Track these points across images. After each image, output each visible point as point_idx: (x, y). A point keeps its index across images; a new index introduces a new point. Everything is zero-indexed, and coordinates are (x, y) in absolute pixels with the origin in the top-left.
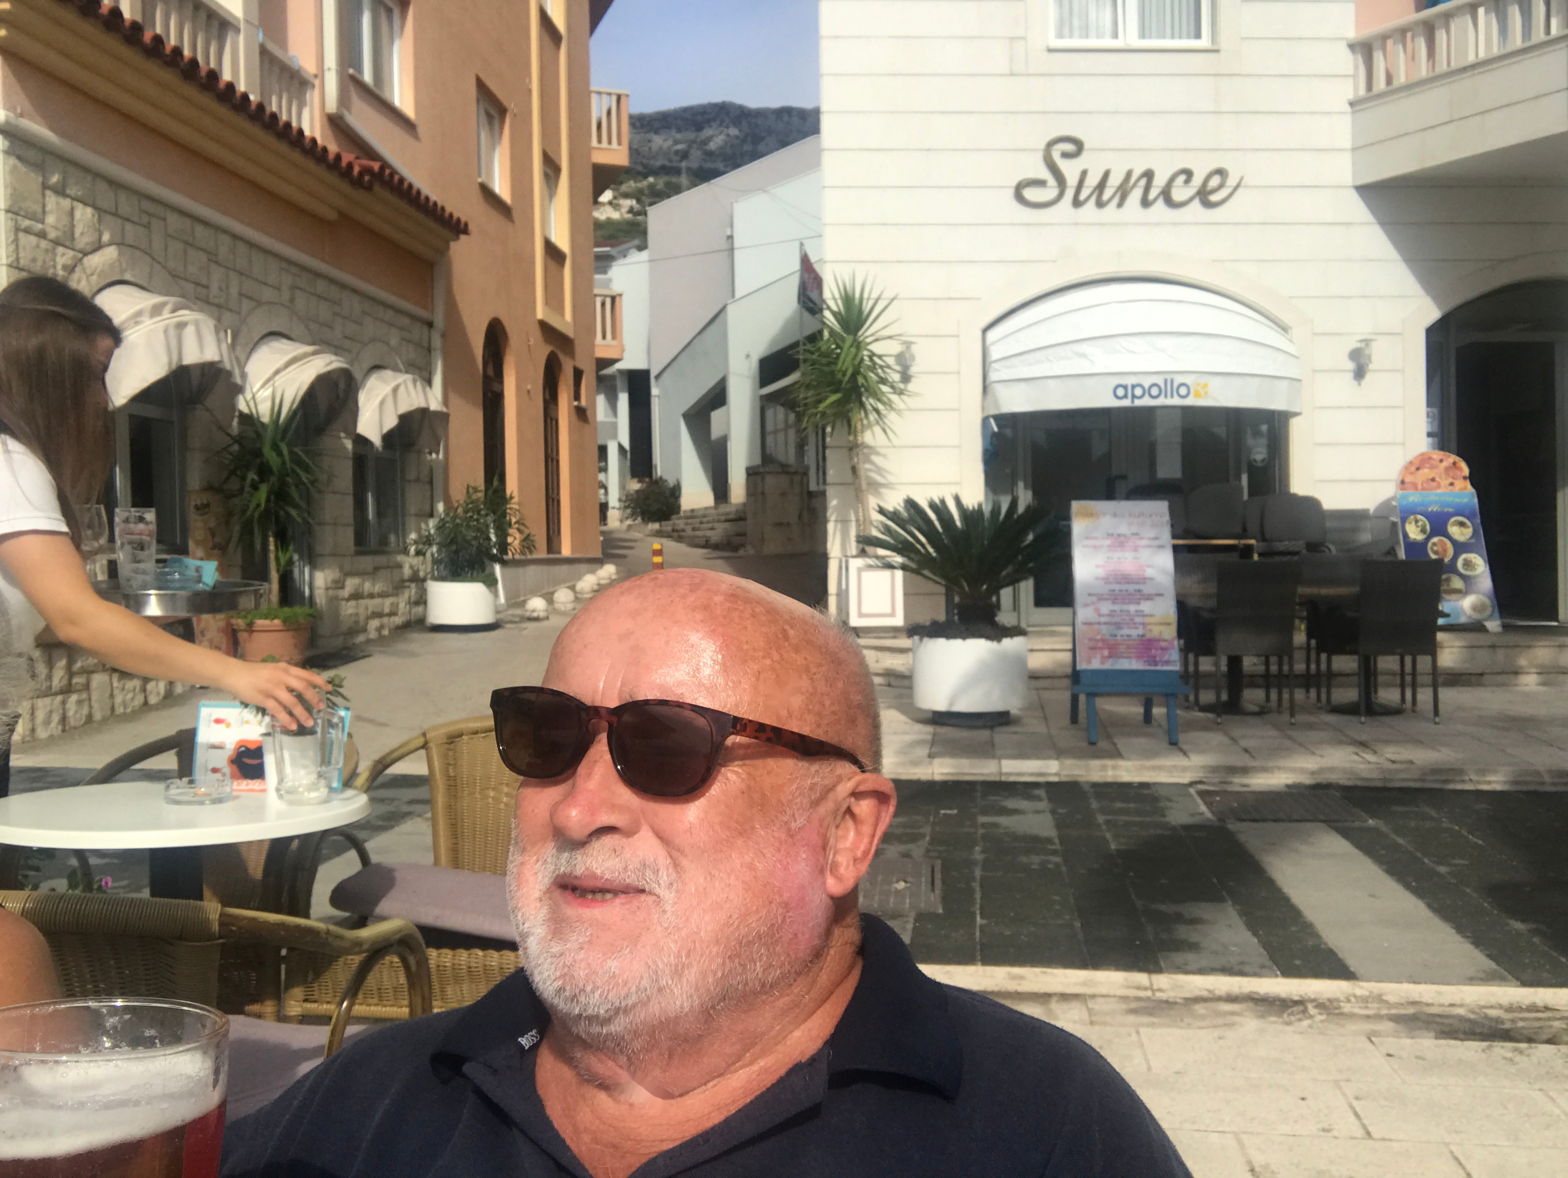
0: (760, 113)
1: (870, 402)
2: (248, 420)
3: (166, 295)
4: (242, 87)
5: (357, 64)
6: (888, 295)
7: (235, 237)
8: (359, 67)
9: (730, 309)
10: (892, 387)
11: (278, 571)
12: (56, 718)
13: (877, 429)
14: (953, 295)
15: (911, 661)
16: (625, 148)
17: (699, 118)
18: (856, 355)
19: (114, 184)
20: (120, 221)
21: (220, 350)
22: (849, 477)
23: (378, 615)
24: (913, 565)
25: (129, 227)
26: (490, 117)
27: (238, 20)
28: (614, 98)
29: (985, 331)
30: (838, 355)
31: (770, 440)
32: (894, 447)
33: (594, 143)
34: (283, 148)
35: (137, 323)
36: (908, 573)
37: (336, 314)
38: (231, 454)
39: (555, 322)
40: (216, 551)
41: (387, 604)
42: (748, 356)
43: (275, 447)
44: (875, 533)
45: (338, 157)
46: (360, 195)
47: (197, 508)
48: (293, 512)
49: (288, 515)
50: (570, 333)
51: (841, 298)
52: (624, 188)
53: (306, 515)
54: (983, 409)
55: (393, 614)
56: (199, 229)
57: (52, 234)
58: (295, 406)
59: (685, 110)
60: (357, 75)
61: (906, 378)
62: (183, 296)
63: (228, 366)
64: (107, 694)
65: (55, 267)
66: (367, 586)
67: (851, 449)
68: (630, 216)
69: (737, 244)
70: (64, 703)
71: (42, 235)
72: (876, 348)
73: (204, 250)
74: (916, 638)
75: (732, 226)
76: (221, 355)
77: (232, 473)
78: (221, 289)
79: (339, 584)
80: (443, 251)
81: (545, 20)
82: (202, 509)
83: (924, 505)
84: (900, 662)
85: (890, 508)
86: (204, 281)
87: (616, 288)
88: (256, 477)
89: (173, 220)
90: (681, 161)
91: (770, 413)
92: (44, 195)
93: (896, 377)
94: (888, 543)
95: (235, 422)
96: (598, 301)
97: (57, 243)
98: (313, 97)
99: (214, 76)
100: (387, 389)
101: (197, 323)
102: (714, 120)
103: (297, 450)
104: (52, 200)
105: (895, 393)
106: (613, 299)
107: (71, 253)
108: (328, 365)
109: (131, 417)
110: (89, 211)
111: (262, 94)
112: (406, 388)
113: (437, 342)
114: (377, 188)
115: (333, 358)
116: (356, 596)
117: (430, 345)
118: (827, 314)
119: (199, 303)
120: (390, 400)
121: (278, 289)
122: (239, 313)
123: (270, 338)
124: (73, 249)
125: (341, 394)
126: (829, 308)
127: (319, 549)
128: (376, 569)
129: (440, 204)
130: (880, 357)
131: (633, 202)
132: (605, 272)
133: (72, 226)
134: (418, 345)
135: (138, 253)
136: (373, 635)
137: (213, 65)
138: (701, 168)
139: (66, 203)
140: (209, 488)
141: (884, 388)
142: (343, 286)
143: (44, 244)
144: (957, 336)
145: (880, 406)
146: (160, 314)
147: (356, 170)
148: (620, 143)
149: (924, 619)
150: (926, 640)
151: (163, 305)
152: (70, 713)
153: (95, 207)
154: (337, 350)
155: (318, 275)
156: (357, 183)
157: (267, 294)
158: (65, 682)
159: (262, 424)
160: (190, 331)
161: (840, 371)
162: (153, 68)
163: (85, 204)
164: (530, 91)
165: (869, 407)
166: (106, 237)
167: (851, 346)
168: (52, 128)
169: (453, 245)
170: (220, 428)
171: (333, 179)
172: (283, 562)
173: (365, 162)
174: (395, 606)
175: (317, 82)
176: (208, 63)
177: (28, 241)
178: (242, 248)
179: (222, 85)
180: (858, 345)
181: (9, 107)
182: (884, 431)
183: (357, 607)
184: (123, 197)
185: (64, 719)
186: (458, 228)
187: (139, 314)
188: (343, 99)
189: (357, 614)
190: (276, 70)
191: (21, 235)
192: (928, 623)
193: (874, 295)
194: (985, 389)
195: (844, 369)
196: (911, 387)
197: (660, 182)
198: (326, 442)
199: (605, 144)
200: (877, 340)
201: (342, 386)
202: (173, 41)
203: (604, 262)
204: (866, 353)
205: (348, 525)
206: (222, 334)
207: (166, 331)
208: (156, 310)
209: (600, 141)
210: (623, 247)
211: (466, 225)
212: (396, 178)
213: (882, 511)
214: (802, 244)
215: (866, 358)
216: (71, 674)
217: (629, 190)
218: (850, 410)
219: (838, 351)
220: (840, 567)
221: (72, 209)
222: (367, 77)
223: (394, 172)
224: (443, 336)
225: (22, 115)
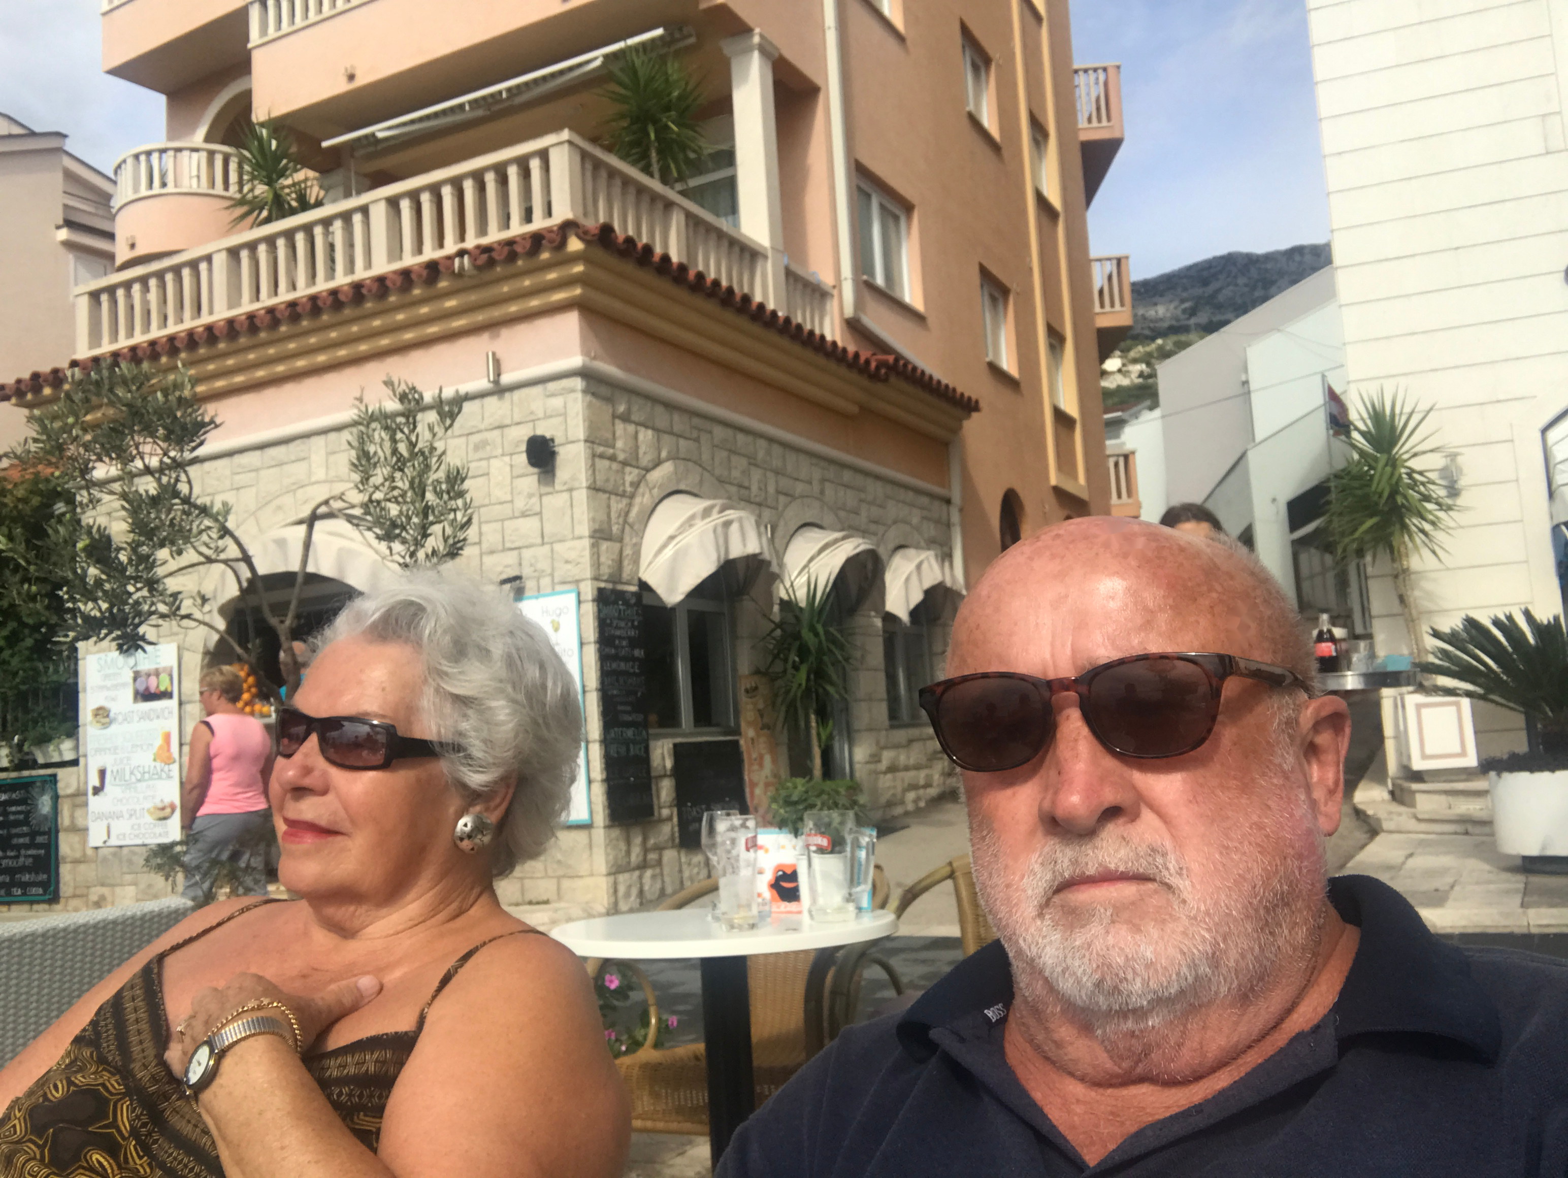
0: (1269, 257)
1: (1414, 522)
2: (788, 605)
3: (715, 498)
4: (771, 306)
5: (870, 271)
6: (1423, 406)
7: (771, 440)
8: (872, 273)
9: (1251, 455)
10: (1438, 504)
11: (820, 746)
12: (634, 891)
13: (1426, 552)
14: (1501, 397)
15: (1490, 804)
16: (1128, 307)
17: (1205, 274)
18: (1392, 474)
19: (670, 406)
20: (674, 439)
21: (761, 543)
22: (1396, 607)
23: (914, 787)
24: (1480, 690)
25: (682, 442)
26: (994, 300)
27: (765, 248)
28: (1115, 262)
29: (1544, 431)
30: (1372, 476)
31: (1306, 585)
32: (1448, 569)
33: (1097, 309)
34: (808, 354)
35: (691, 526)
36: (1475, 701)
37: (861, 501)
38: (774, 638)
39: (1069, 487)
40: (765, 731)
41: (921, 776)
42: (1274, 500)
43: (813, 629)
44: (1432, 659)
45: (857, 355)
46: (879, 387)
47: (747, 691)
48: (830, 689)
49: (827, 693)
50: (1084, 495)
51: (1370, 418)
52: (1132, 354)
53: (843, 692)
54: (1552, 517)
55: (928, 785)
56: (741, 437)
57: (621, 456)
58: (828, 589)
59: (1189, 268)
60: (871, 281)
61: (1454, 491)
62: (729, 498)
63: (767, 556)
64: (677, 869)
65: (624, 484)
66: (903, 759)
67: (1396, 577)
68: (1141, 380)
69: (1253, 386)
70: (641, 877)
71: (613, 458)
72: (1414, 464)
73: (744, 456)
74: (1493, 774)
75: (1246, 370)
76: (762, 547)
77: (776, 657)
78: (760, 489)
79: (875, 758)
80: (956, 430)
81: (1042, 201)
82: (752, 691)
83: (1487, 623)
84: (1478, 807)
85: (1445, 629)
86: (746, 484)
87: (1129, 447)
88: (797, 659)
89: (719, 432)
90: (1189, 319)
91: (1303, 557)
92: (613, 425)
93: (1442, 493)
94: (1448, 668)
95: (776, 608)
96: (1111, 463)
97: (625, 463)
98: (832, 306)
99: (746, 299)
100: (912, 566)
101: (740, 520)
102: (1221, 272)
103: (832, 630)
104: (620, 427)
105: (1441, 509)
106: (1126, 457)
107: (636, 471)
108: (855, 548)
109: (690, 612)
110: (650, 432)
111: (789, 311)
112: (930, 566)
113: (955, 518)
114: (893, 379)
115: (860, 541)
116: (892, 769)
117: (949, 520)
118: (1355, 435)
119: (743, 503)
120: (914, 578)
121: (810, 482)
122: (776, 508)
123: (805, 529)
124: (638, 467)
125: (870, 575)
126: (1357, 429)
127: (857, 725)
128: (911, 741)
129: (951, 386)
130: (1421, 473)
131: (1142, 367)
132: (1117, 436)
133: (637, 447)
134: (938, 522)
135: (690, 464)
136: (910, 807)
137: (746, 290)
138: (1211, 322)
139: (631, 428)
140: (757, 672)
141: (1430, 506)
142: (866, 473)
143: (615, 466)
144: (1512, 441)
145: (1427, 527)
146: (709, 516)
147: (873, 365)
148: (1122, 305)
149: (1501, 751)
150: (1506, 776)
151: (712, 507)
152: (646, 888)
153: (653, 429)
154: (864, 533)
155: (843, 466)
156: (874, 377)
157: (800, 488)
158: (641, 858)
159: (801, 609)
160: (735, 527)
161: (1375, 492)
162: (699, 301)
163: (647, 427)
164: (1031, 269)
165: (1414, 528)
166: (664, 454)
167: (1386, 465)
168: (619, 367)
169: (967, 424)
170: (764, 615)
171: (854, 376)
172: (824, 737)
173: (881, 357)
174: (929, 777)
175: (835, 292)
176: (741, 286)
177: (602, 464)
178: (777, 450)
179: (754, 306)
180: (1393, 463)
181: (586, 352)
182: (1434, 552)
183: (894, 780)
184: (676, 417)
185: (641, 892)
186: (969, 406)
187: (693, 517)
188: (859, 303)
189: (895, 787)
190: (800, 286)
191: (597, 460)
192: (1505, 757)
193: (1407, 410)
194: (1551, 494)
195: (1379, 490)
196: (1460, 501)
197: (1167, 343)
198: (859, 620)
199: (1108, 308)
200: (1415, 455)
201: (870, 566)
202: (712, 275)
203: (1117, 425)
204: (1403, 470)
205: (881, 700)
206: (762, 529)
207: (715, 531)
208: (707, 513)
209: (1102, 305)
210: (1135, 409)
211: (977, 402)
212: (910, 367)
213: (1436, 634)
214: (1324, 377)
215: (1404, 476)
216: (646, 851)
217: (1138, 356)
218: (1391, 534)
219: (1372, 472)
220: (1396, 706)
221: (637, 433)
222: (880, 280)
223: (907, 363)
224: (961, 510)
225: (595, 358)
